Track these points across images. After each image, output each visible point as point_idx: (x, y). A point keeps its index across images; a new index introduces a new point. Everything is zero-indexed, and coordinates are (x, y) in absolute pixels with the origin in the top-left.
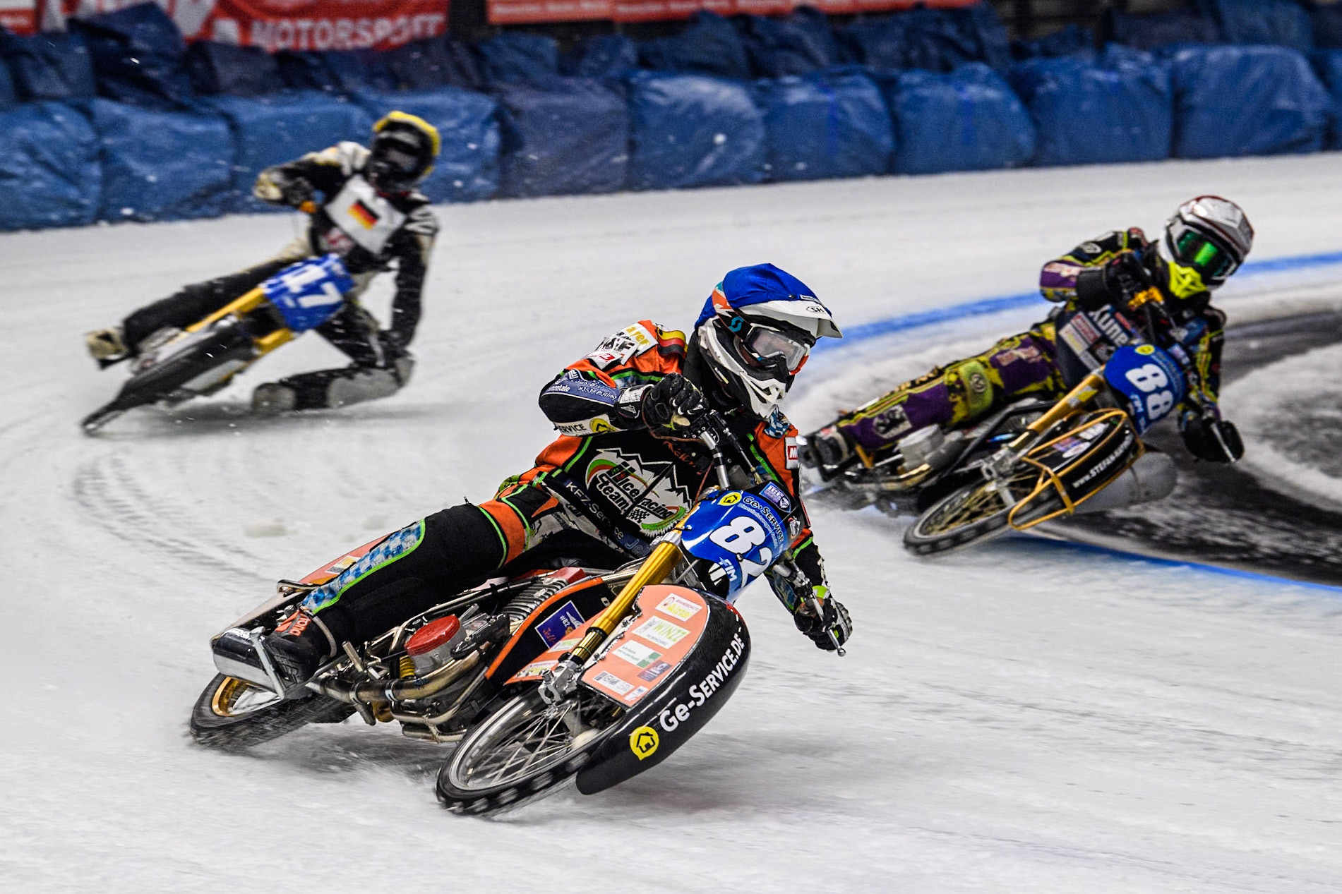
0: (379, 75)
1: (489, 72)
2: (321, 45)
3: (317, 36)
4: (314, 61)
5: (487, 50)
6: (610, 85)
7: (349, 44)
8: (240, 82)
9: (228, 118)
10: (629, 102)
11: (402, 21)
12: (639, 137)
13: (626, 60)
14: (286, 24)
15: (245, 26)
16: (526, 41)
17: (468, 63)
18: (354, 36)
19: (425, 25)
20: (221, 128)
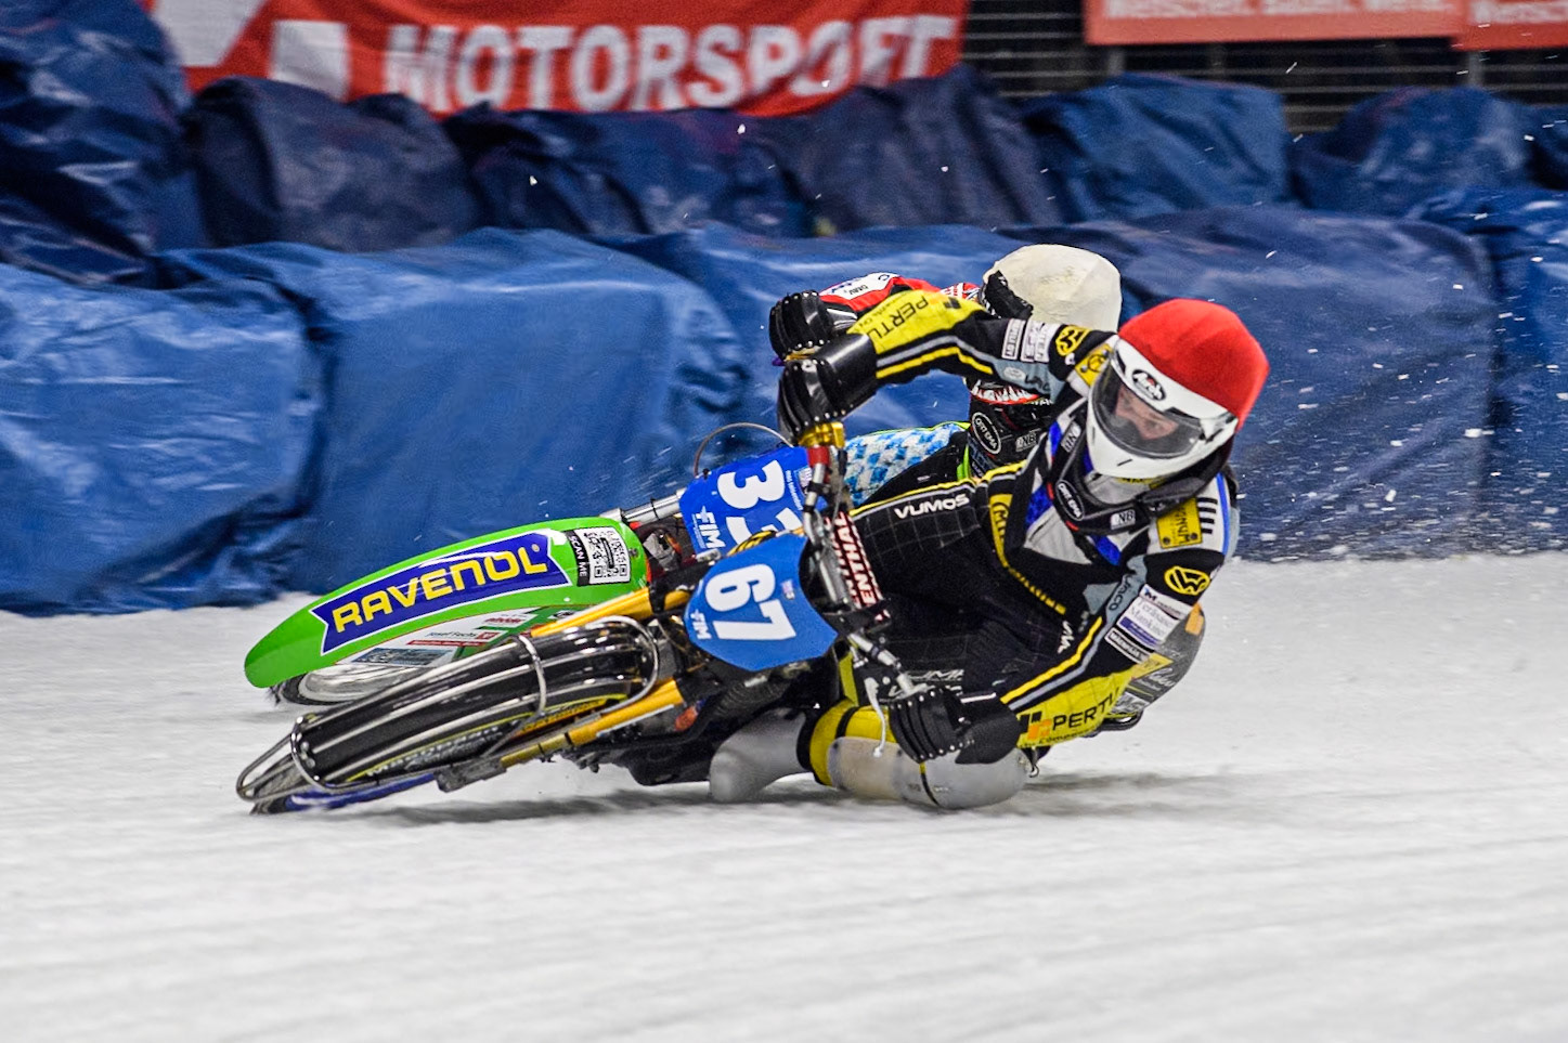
0: (756, 190)
1: (1077, 188)
2: (589, 100)
3: (581, 68)
4: (557, 144)
5: (1074, 120)
6: (1440, 234)
7: (672, 101)
8: (345, 202)
9: (306, 309)
10: (1499, 289)
11: (830, 31)
12: (1520, 388)
13: (1493, 159)
14: (489, 35)
15: (369, 38)
16: (1195, 99)
17: (1021, 161)
18: (689, 74)
19: (898, 46)
20: (284, 336)
